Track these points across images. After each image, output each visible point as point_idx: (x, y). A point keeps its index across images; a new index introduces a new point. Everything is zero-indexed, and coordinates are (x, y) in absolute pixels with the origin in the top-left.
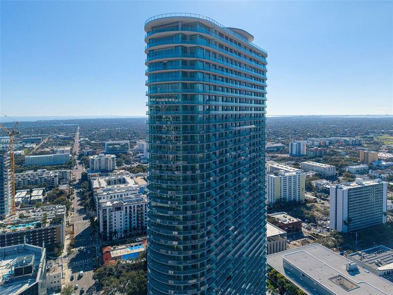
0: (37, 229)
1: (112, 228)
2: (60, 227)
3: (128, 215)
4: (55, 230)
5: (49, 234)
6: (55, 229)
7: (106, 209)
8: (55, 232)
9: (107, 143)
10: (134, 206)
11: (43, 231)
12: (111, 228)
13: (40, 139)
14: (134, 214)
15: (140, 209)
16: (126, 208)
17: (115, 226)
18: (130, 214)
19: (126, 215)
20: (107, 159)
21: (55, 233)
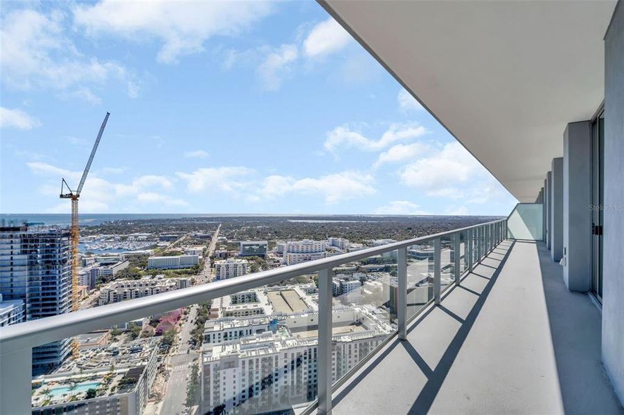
0: (87, 401)
1: (219, 397)
2: (127, 397)
3: (247, 374)
4: (118, 403)
5: (108, 410)
6: (118, 400)
7: (209, 365)
8: (118, 406)
9: (242, 243)
10: (258, 360)
11: (98, 404)
12: (217, 398)
13: (176, 237)
14: (257, 373)
15: (266, 364)
16: (244, 362)
17: (224, 395)
18: (251, 373)
19: (244, 375)
20: (237, 265)
21: (118, 409)
